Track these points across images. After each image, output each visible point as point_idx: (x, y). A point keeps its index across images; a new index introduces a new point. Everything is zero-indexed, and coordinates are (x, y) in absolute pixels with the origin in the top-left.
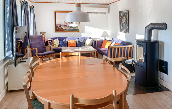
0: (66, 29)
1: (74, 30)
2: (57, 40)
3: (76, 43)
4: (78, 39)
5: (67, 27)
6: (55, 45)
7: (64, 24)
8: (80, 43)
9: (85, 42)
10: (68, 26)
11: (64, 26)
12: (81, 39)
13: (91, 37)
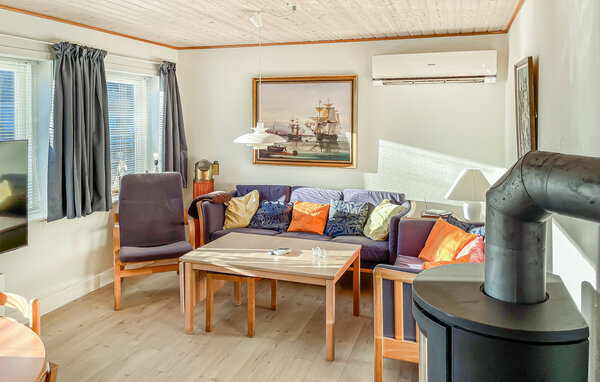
0: (295, 153)
1: (330, 157)
2: (254, 196)
3: (324, 217)
4: (342, 198)
5: (300, 144)
6: (234, 215)
7: (290, 131)
8: (345, 218)
9: (368, 217)
10: (303, 139)
11: (291, 138)
12: (355, 200)
13: (401, 196)
